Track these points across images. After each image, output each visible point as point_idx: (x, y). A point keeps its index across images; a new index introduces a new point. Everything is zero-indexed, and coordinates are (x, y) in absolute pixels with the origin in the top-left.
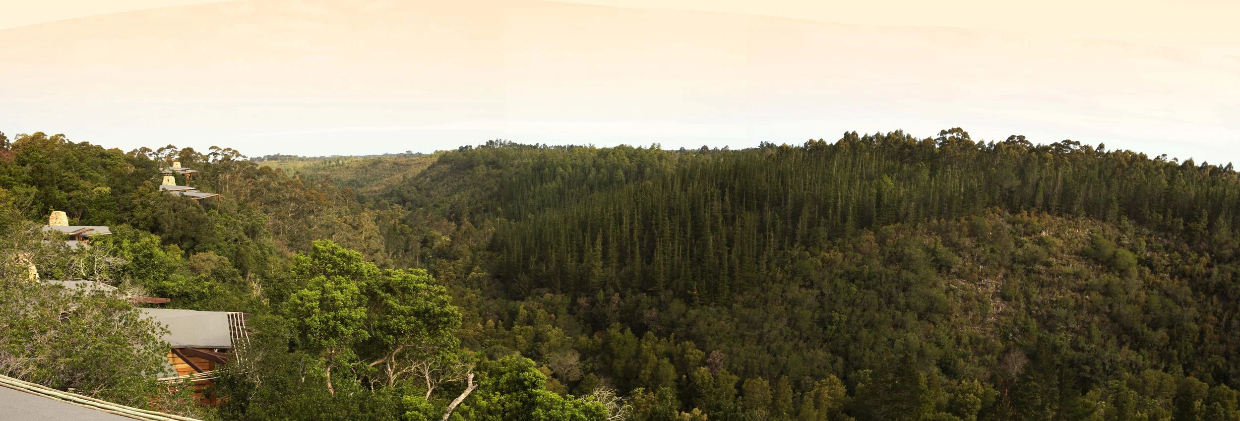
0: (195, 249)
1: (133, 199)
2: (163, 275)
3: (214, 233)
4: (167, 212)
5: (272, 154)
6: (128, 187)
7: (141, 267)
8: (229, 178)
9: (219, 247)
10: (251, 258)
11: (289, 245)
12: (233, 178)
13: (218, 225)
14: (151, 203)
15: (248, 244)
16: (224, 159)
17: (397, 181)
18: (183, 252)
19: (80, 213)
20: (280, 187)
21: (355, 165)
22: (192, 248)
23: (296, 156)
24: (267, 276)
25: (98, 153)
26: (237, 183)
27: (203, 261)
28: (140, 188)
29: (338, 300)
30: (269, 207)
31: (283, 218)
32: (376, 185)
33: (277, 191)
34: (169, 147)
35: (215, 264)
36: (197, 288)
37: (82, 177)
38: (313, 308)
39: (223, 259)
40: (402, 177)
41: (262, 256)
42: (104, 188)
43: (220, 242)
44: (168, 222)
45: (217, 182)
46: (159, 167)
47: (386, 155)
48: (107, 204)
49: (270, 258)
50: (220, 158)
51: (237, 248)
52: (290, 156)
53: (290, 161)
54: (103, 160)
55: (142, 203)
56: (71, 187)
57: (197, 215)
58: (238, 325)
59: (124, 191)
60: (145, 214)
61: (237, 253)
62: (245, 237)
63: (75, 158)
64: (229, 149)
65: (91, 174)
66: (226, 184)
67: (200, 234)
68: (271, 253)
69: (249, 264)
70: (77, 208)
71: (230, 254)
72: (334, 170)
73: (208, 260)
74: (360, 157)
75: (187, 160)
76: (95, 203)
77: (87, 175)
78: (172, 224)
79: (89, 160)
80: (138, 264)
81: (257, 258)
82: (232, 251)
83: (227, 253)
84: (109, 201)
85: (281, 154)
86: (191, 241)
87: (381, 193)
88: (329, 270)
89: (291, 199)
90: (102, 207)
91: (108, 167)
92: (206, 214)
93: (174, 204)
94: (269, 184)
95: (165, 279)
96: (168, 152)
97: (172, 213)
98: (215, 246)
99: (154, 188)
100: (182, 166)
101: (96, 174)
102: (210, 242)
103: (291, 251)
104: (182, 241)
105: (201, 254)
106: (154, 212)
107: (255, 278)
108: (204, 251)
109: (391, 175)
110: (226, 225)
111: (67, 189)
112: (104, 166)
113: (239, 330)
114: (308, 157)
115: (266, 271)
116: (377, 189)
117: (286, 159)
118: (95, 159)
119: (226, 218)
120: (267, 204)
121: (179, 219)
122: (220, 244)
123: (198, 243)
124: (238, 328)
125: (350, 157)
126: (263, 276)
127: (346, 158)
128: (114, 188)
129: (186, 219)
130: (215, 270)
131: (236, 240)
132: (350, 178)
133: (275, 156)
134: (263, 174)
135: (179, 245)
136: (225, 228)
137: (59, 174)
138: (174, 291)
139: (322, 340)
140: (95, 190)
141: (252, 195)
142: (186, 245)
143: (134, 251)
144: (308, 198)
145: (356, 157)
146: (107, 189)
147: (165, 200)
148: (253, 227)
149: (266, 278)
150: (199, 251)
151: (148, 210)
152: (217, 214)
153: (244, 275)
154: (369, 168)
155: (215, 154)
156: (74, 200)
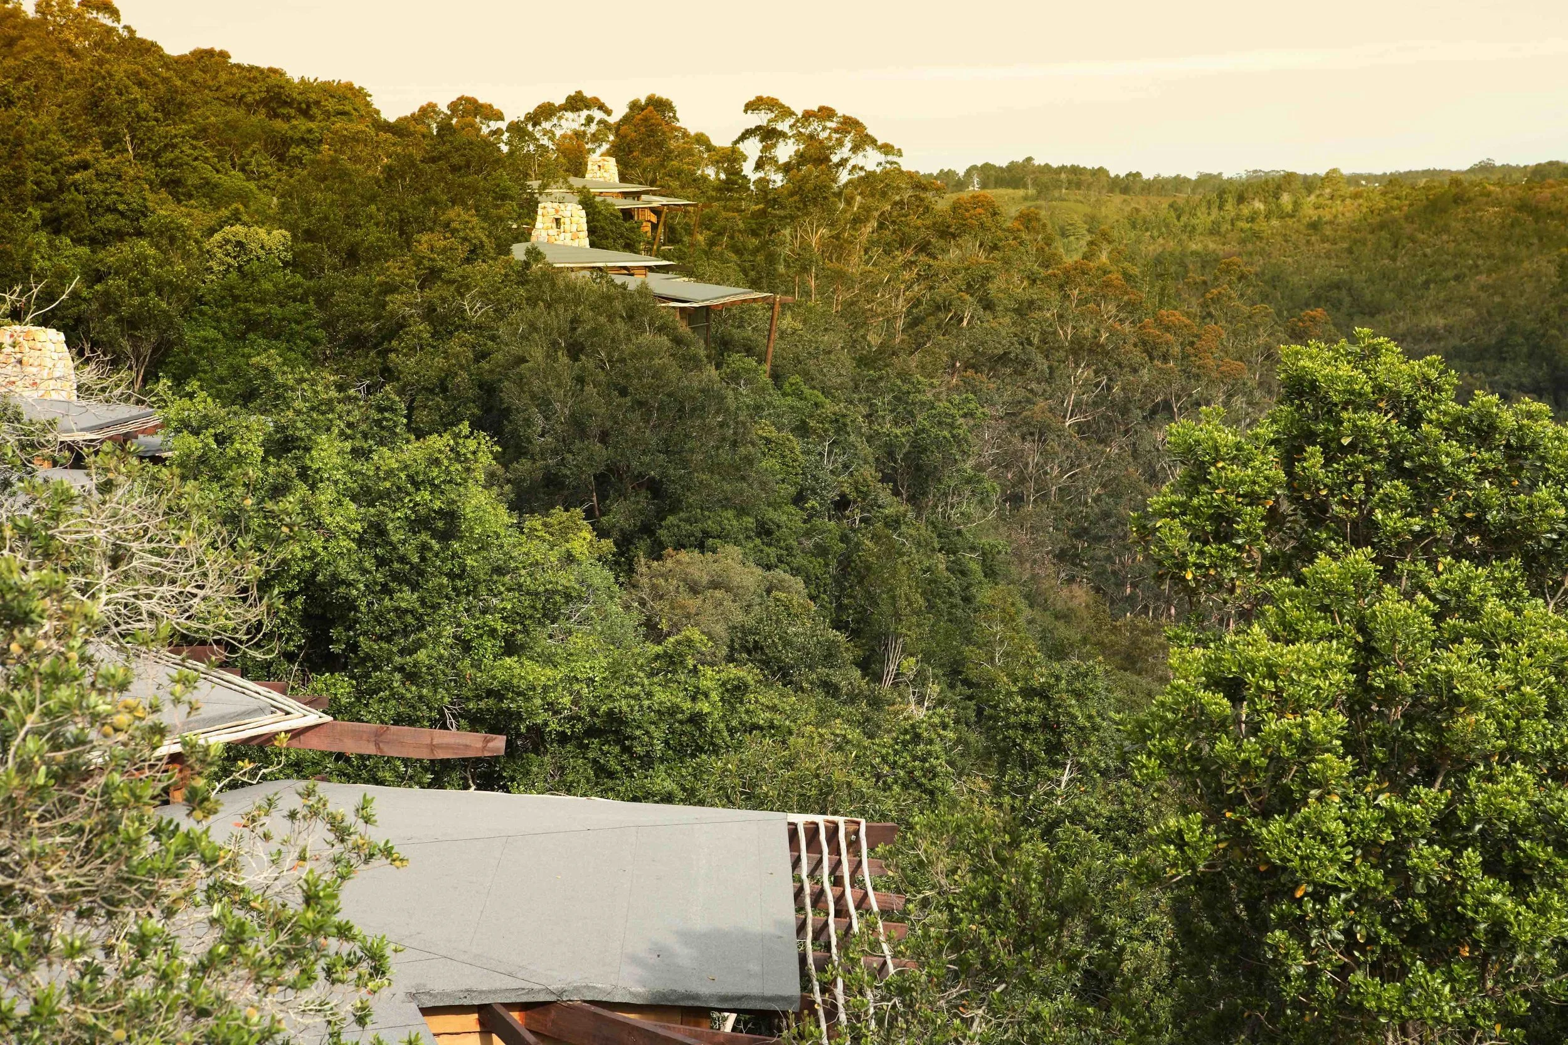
0: (663, 534)
1: (390, 288)
2: (501, 627)
3: (749, 460)
4: (538, 354)
5: (1001, 161)
6: (371, 235)
7: (395, 576)
8: (823, 245)
9: (765, 531)
10: (905, 588)
11: (1061, 556)
12: (838, 246)
13: (766, 429)
14: (474, 309)
15: (894, 523)
16: (802, 158)
17: (1529, 287)
18: (608, 545)
19: (147, 350)
20: (1034, 293)
21: (1347, 211)
22: (647, 529)
23: (1099, 173)
24: (973, 674)
25: (258, 92)
26: (855, 265)
27: (694, 589)
28: (424, 242)
29: (1474, 704)
30: (982, 379)
31: (1040, 433)
32: (1439, 308)
33: (1023, 309)
34: (576, 103)
35: (748, 609)
36: (662, 697)
37: (173, 186)
38: (1307, 748)
39: (781, 586)
40: (1552, 269)
41: (955, 583)
42: (262, 233)
43: (775, 506)
44: (544, 404)
45: (771, 259)
46: (526, 176)
47: (1485, 168)
48: (276, 310)
49: (985, 594)
50: (785, 151)
51: (844, 538)
52: (1075, 170)
53: (1079, 194)
54: (279, 125)
55: (429, 313)
56: (108, 221)
57: (673, 372)
58: (837, 882)
59: (352, 256)
60: (439, 361)
61: (846, 563)
62: (884, 495)
63: (136, 93)
64: (826, 113)
65: (215, 177)
66: (805, 269)
67: (685, 463)
68: (990, 573)
69: (897, 616)
70: (131, 324)
71: (815, 566)
72: (1257, 236)
73: (715, 585)
74: (1370, 178)
75: (646, 152)
76: (219, 303)
77: (192, 180)
78: (562, 410)
79: (213, 115)
80: (381, 562)
81: (932, 589)
82: (822, 551)
83: (799, 560)
84: (284, 296)
85: (1039, 161)
86: (643, 500)
87: (1455, 341)
88: (1391, 520)
89: (1080, 349)
90: (252, 324)
91: (295, 151)
92: (712, 372)
93: (575, 321)
94: (987, 278)
95: (511, 648)
96: (571, 122)
97: (563, 359)
98: (749, 522)
99: (489, 245)
100: (623, 178)
101: (234, 179)
102: (726, 503)
103: (1071, 580)
104: (602, 498)
105: (684, 556)
106: (481, 356)
107: (920, 679)
108: (702, 547)
109: (1506, 259)
110: (802, 430)
111: (89, 229)
112: (279, 148)
113: (841, 912)
114: (1148, 175)
115: (967, 650)
116: (1438, 321)
117: (1057, 185)
118: (236, 113)
119: (801, 397)
120: (976, 368)
121: (590, 389)
122: (771, 514)
123: (673, 510)
124: (840, 900)
125: (1332, 178)
126: (955, 673)
127: (1309, 184)
128: (310, 235)
129: (623, 392)
130: (745, 631)
131: (842, 504)
132: (1324, 270)
133: (1012, 166)
134: (965, 228)
135: (589, 514)
136: (798, 445)
137: (50, 157)
138: (552, 708)
139: (1357, 977)
140: (218, 237)
141: (914, 322)
142: (620, 514)
143: (365, 495)
144: (1149, 349)
145: (1354, 179)
146: (276, 238)
147: (532, 301)
148: (918, 449)
149: (967, 683)
150: (680, 546)
151: (454, 346)
152: (765, 378)
153: (869, 666)
154: (1408, 229)
155: (768, 135)
156: (113, 282)
